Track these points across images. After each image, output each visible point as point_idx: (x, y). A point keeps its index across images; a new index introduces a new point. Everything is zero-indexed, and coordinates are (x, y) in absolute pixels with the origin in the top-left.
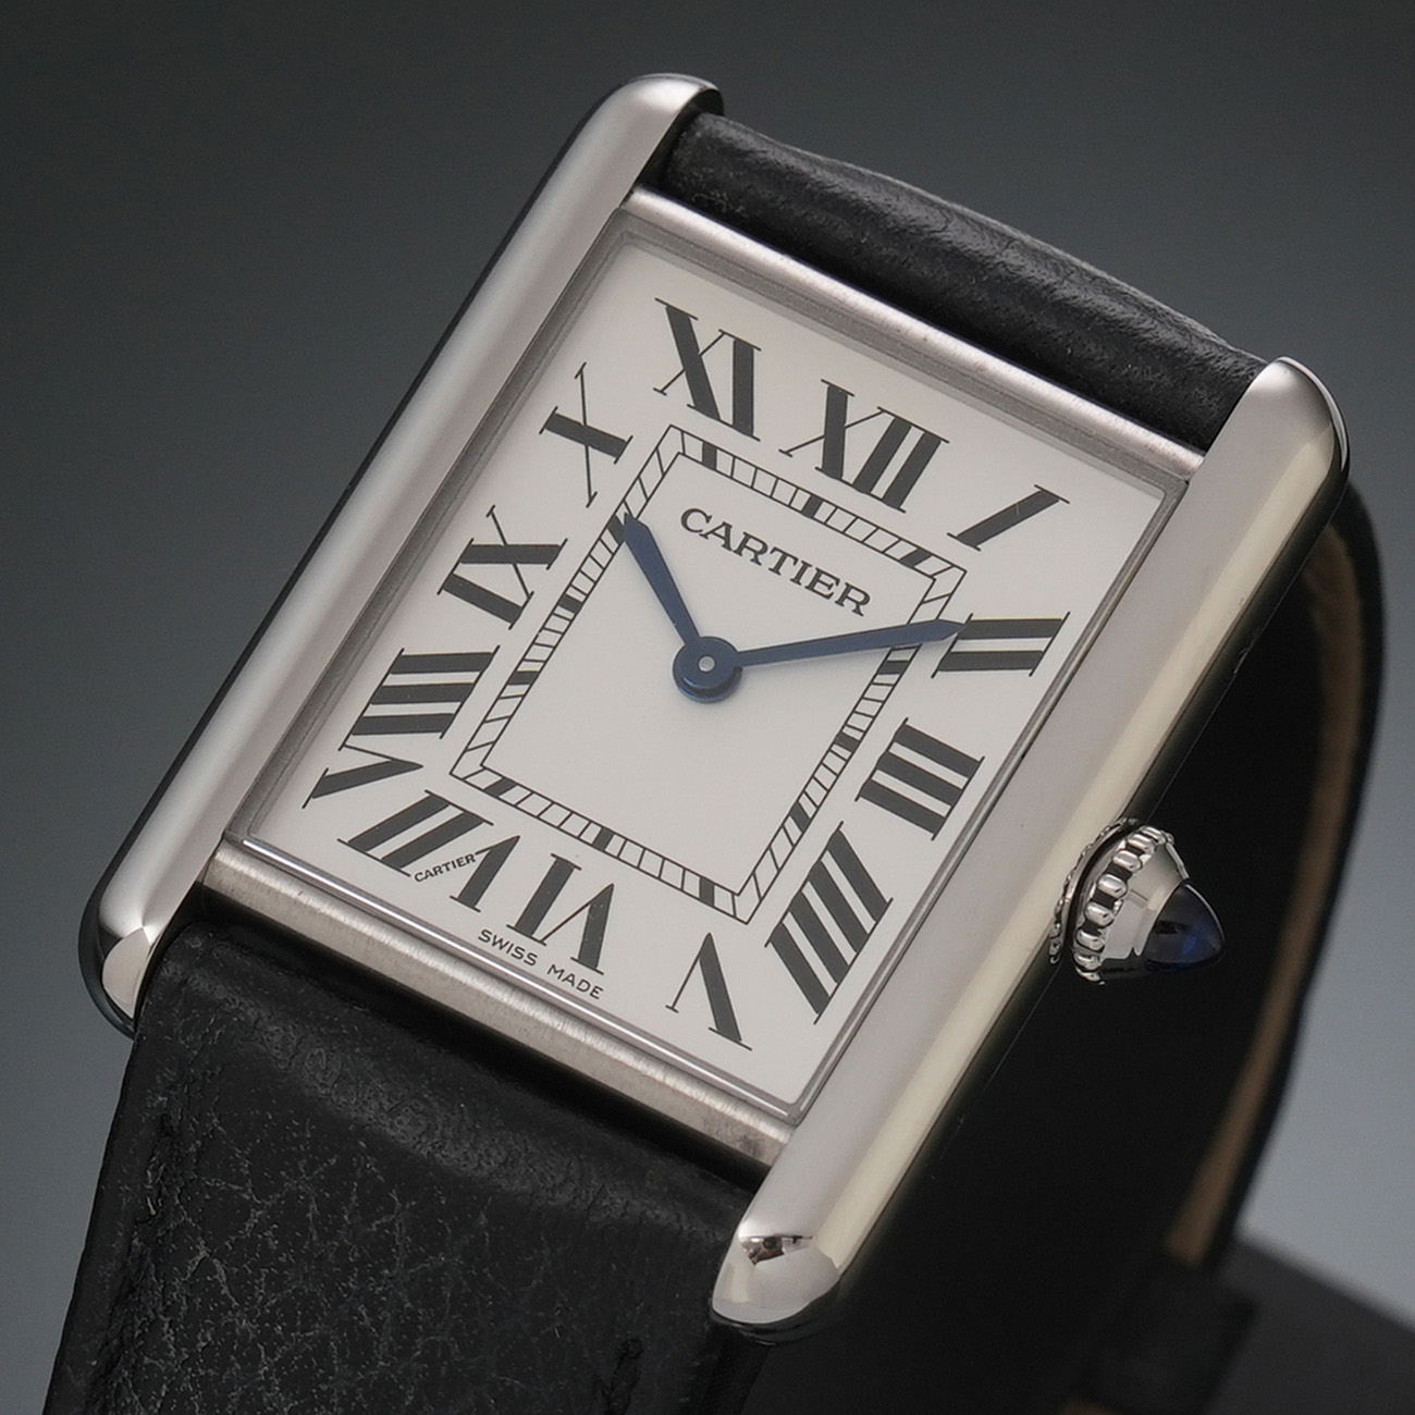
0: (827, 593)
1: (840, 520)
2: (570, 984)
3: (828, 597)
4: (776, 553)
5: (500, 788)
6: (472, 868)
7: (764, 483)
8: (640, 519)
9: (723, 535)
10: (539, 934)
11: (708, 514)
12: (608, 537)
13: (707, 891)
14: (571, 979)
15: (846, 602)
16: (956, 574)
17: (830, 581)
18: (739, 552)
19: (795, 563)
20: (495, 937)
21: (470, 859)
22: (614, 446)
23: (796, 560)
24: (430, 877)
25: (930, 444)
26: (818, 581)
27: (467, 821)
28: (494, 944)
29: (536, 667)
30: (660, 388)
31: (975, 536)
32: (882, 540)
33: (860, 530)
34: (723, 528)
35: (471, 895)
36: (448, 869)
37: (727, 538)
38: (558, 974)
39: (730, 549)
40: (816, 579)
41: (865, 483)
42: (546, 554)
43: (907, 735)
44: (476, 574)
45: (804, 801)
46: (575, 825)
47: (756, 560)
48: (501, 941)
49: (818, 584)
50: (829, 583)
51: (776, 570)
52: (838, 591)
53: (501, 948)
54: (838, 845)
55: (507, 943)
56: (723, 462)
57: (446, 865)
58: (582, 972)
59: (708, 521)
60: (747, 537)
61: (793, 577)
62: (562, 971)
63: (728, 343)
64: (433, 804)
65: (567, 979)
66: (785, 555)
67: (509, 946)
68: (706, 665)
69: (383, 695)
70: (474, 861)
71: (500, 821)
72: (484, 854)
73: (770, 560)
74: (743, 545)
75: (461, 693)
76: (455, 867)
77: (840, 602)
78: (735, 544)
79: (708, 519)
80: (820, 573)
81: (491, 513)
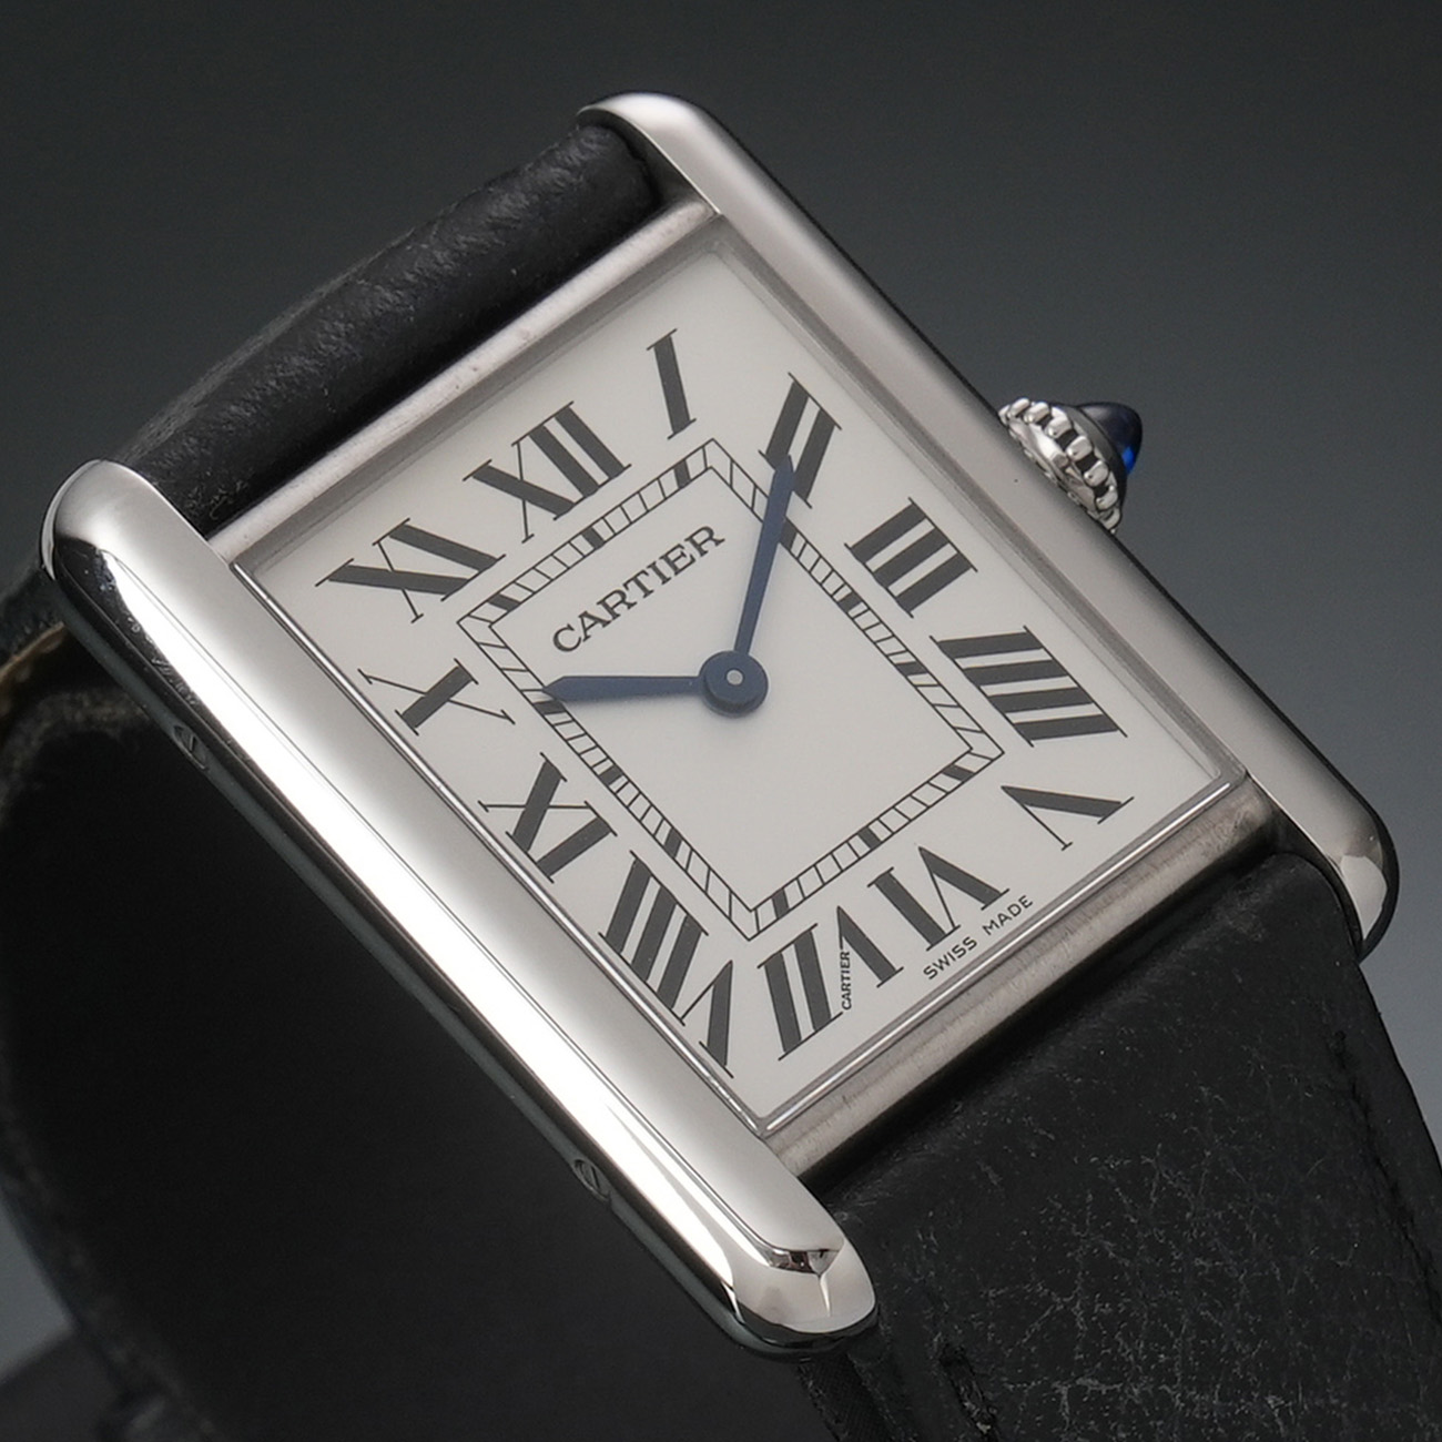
0: (688, 560)
1: (617, 520)
2: (1008, 921)
3: (693, 560)
4: (629, 585)
5: (781, 904)
6: (854, 957)
7: (552, 568)
8: (546, 684)
9: (592, 622)
10: (947, 928)
11: (565, 626)
12: (553, 718)
13: (960, 774)
14: (1003, 919)
15: (704, 547)
16: (711, 448)
17: (677, 552)
18: (615, 616)
19: (646, 574)
20: (935, 964)
21: (844, 956)
22: (458, 678)
23: (643, 572)
24: (850, 997)
25: (567, 417)
26: (673, 563)
27: (805, 945)
28: (941, 968)
29: (665, 829)
30: (414, 617)
31: (680, 417)
32: (652, 496)
33: (634, 508)
34: (586, 619)
35: (884, 970)
36: (848, 978)
37: (597, 620)
38: (994, 926)
39: (609, 622)
40: (671, 564)
41: (587, 487)
42: (549, 777)
43: (863, 550)
44: (545, 842)
45: (898, 659)
46: (845, 856)
47: (630, 606)
48: (941, 961)
49: (677, 563)
50: (679, 554)
51: (647, 593)
52: (690, 549)
53: (947, 963)
54: (954, 649)
55: (945, 957)
56: (513, 593)
57: (843, 978)
58: (999, 906)
59: (572, 629)
60: (602, 602)
61: (661, 581)
62: (992, 922)
63: (388, 543)
64: (774, 968)
65: (1002, 922)
66: (635, 579)
67: (948, 957)
68: (735, 677)
69: (642, 966)
70: (848, 954)
71: (817, 916)
72: (845, 942)
73: (634, 593)
74: (610, 610)
75: (666, 902)
76: (848, 972)
77: (703, 553)
78: (606, 616)
79: (570, 628)
80: (665, 557)
81: (485, 807)
